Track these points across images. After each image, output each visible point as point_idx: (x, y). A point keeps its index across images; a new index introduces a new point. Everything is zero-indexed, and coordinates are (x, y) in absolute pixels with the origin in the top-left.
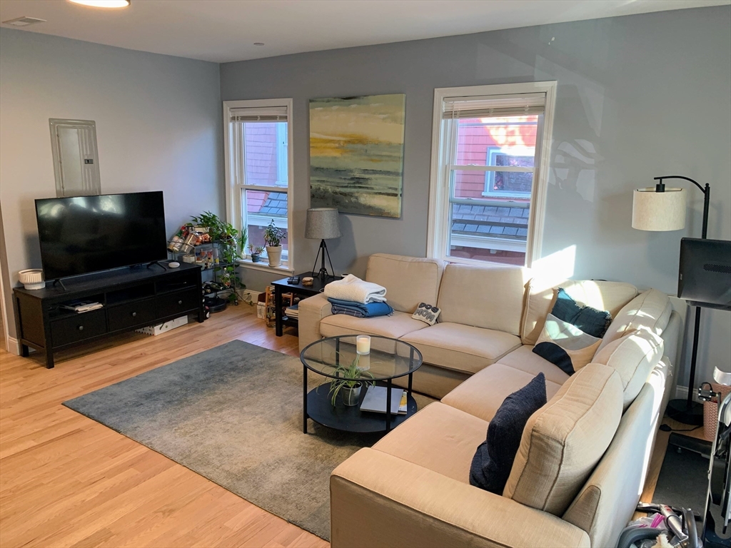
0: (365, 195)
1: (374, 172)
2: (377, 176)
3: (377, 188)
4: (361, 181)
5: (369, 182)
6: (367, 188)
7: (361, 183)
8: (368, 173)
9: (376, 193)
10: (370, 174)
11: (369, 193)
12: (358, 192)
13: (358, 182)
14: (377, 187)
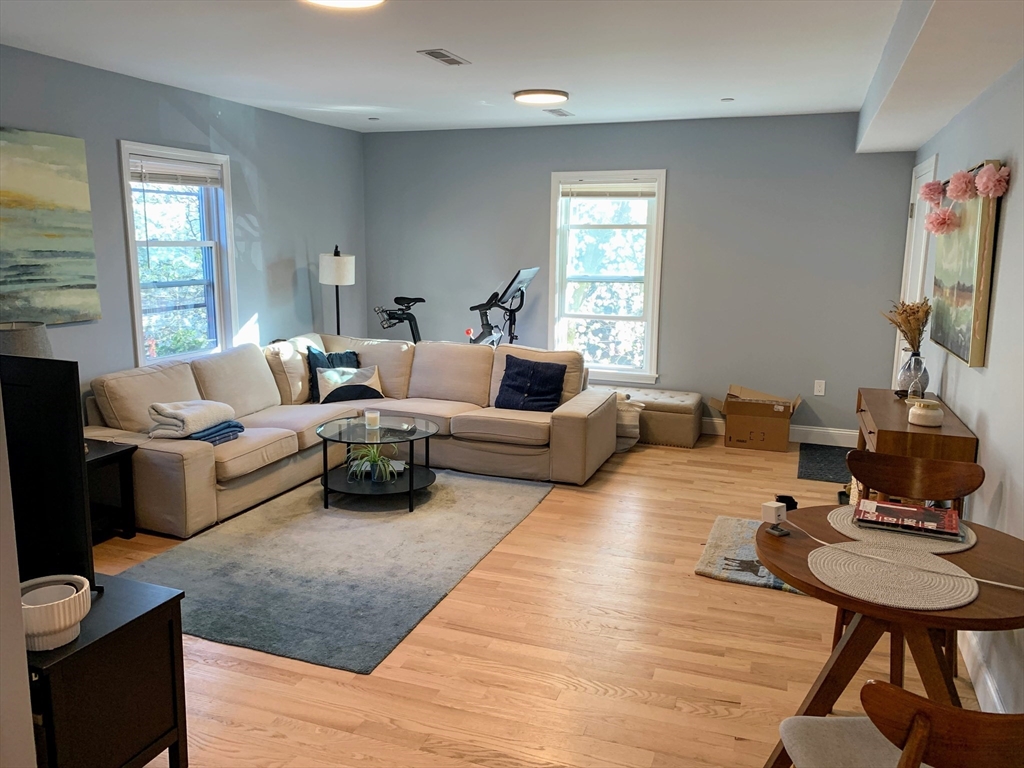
0: (43, 293)
1: (53, 254)
2: (59, 260)
3: (62, 280)
4: (32, 270)
5: (47, 271)
6: (45, 280)
7: (31, 274)
8: (42, 257)
9: (61, 287)
10: (47, 257)
11: (50, 289)
12: (26, 290)
13: (26, 273)
14: (61, 277)
